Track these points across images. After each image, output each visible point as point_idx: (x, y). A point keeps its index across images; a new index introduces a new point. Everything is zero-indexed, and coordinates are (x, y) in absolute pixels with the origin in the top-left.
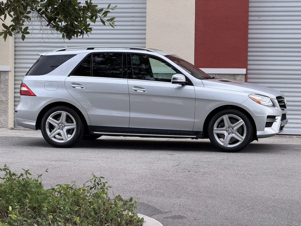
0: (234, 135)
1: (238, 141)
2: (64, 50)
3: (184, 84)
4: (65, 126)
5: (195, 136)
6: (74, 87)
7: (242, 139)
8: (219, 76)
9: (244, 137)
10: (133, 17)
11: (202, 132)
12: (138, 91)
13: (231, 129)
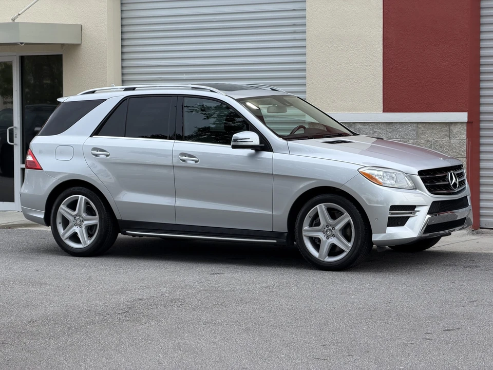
0: (334, 240)
1: (342, 251)
2: (93, 92)
3: (259, 149)
4: (83, 221)
5: (275, 241)
6: (96, 155)
7: (348, 247)
8: (424, 127)
9: (350, 245)
10: (294, 25)
11: (286, 234)
12: (188, 161)
13: (331, 228)
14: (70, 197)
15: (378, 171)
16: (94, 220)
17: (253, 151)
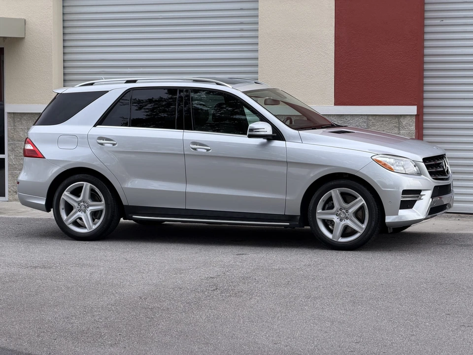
0: (348, 222)
1: (355, 232)
2: (92, 84)
3: (271, 138)
4: (88, 207)
5: (288, 224)
6: (102, 144)
7: (361, 228)
8: (374, 119)
9: (364, 226)
10: (242, 23)
11: (299, 217)
12: (199, 150)
13: (345, 211)
14: (74, 184)
15: (389, 158)
16: (100, 206)
17: (265, 140)
